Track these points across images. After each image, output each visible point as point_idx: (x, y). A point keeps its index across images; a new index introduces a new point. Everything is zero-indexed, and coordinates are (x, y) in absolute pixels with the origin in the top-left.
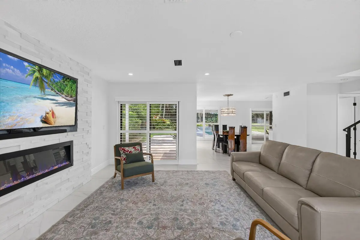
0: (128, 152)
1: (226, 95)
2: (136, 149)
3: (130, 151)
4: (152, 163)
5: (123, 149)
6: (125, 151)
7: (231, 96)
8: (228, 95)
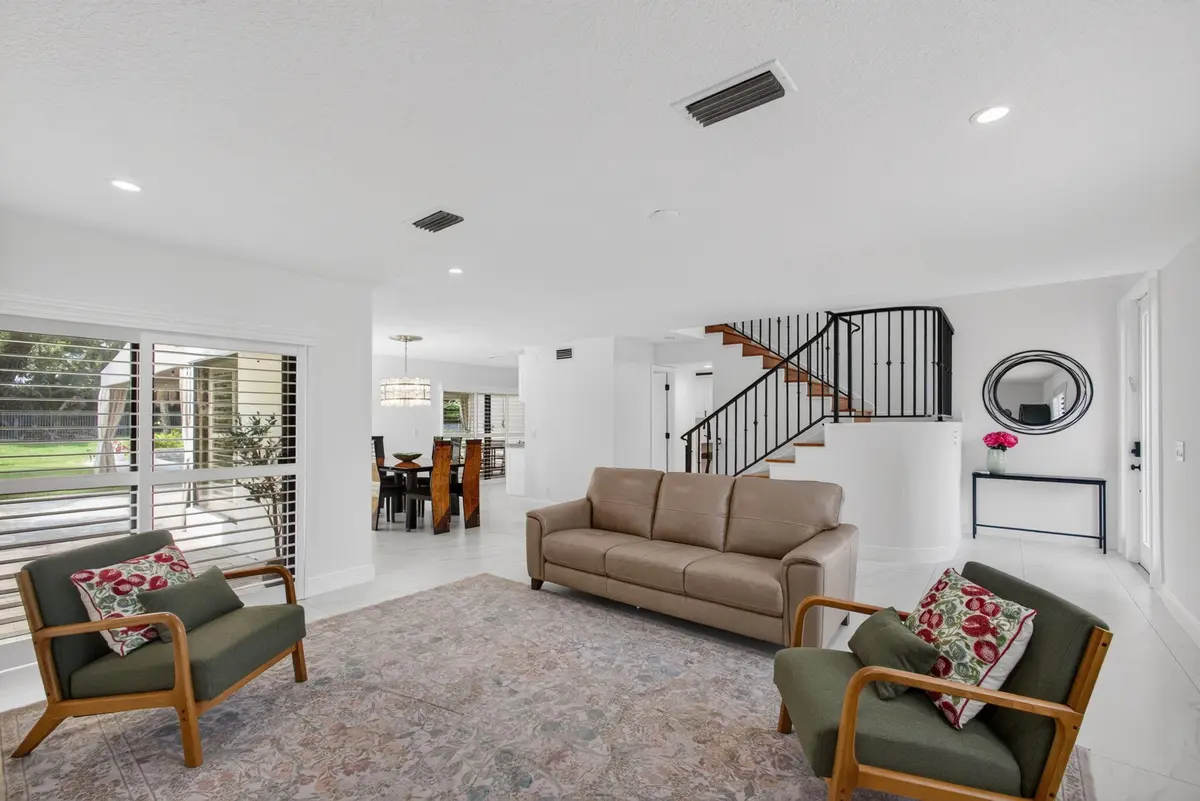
0: (146, 586)
1: (399, 338)
2: (174, 564)
3: (155, 580)
4: (290, 606)
5: (105, 577)
6: (124, 582)
7: (414, 343)
8: (406, 339)
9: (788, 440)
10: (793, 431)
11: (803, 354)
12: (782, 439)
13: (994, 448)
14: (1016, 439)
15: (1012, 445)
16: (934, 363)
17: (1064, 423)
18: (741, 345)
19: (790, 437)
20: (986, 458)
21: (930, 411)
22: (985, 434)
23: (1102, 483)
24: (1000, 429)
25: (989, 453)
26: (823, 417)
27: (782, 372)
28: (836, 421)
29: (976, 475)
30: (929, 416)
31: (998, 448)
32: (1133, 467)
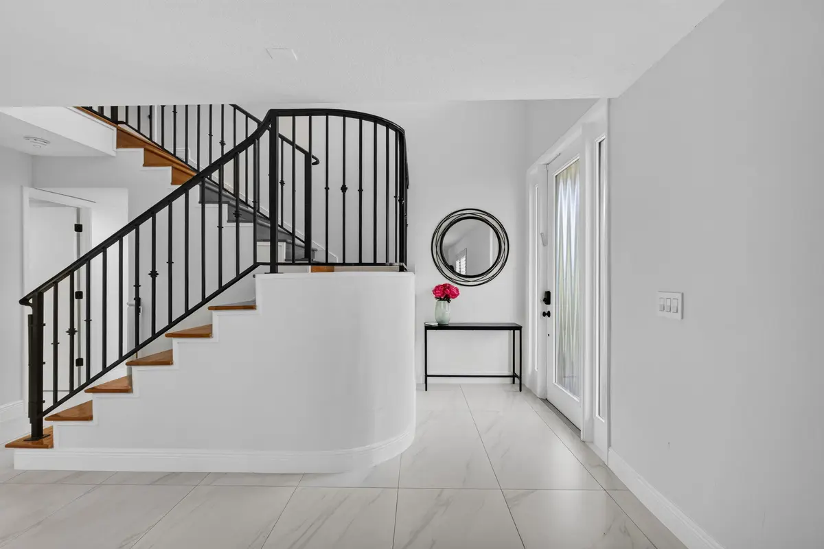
9: (205, 300)
10: (212, 287)
11: (229, 167)
12: (195, 299)
13: (441, 299)
14: (457, 290)
15: (455, 295)
16: (396, 197)
17: (490, 275)
18: (142, 150)
19: (207, 296)
20: (434, 310)
21: (392, 259)
22: (433, 287)
23: (519, 328)
24: (444, 281)
25: (437, 305)
26: (256, 265)
27: (195, 192)
28: (274, 270)
29: (428, 328)
30: (391, 265)
31: (443, 300)
32: (544, 314)
